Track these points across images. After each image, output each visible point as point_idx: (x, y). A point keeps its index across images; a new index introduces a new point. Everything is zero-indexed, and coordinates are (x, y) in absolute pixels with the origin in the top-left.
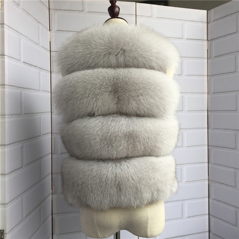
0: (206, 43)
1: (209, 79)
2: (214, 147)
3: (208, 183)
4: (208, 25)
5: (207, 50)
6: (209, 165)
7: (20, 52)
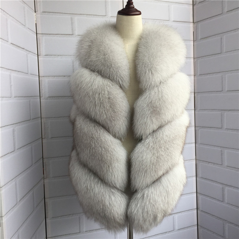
0: (192, 25)
1: (195, 62)
2: (201, 128)
3: (196, 163)
4: (194, 8)
5: (193, 32)
6: (196, 146)
7: (7, 32)
